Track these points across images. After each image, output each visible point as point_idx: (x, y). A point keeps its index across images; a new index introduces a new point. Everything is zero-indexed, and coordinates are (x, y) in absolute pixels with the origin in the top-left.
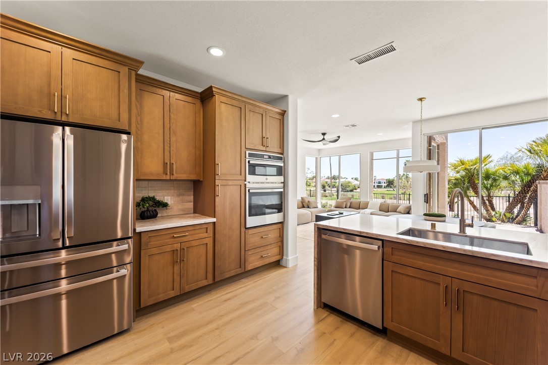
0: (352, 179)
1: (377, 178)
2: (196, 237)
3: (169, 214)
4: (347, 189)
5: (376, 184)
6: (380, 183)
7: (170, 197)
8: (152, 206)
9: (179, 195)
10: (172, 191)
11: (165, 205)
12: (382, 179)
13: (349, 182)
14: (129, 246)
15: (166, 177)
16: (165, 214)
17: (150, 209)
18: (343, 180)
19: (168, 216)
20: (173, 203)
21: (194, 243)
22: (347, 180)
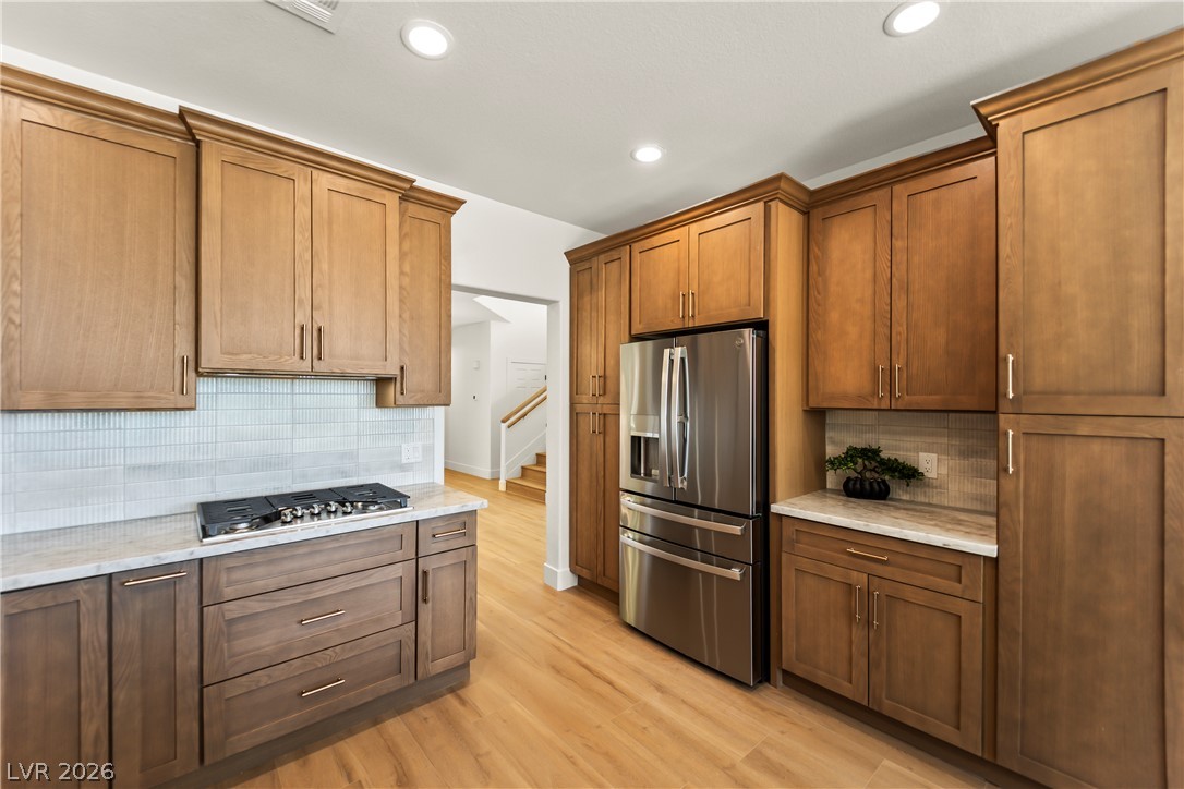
2: (918, 579)
3: (935, 501)
7: (935, 456)
8: (874, 470)
9: (965, 454)
10: (945, 440)
11: (910, 474)
14: (745, 530)
15: (879, 404)
16: (921, 499)
17: (868, 475)
19: (929, 505)
20: (944, 471)
21: (909, 593)
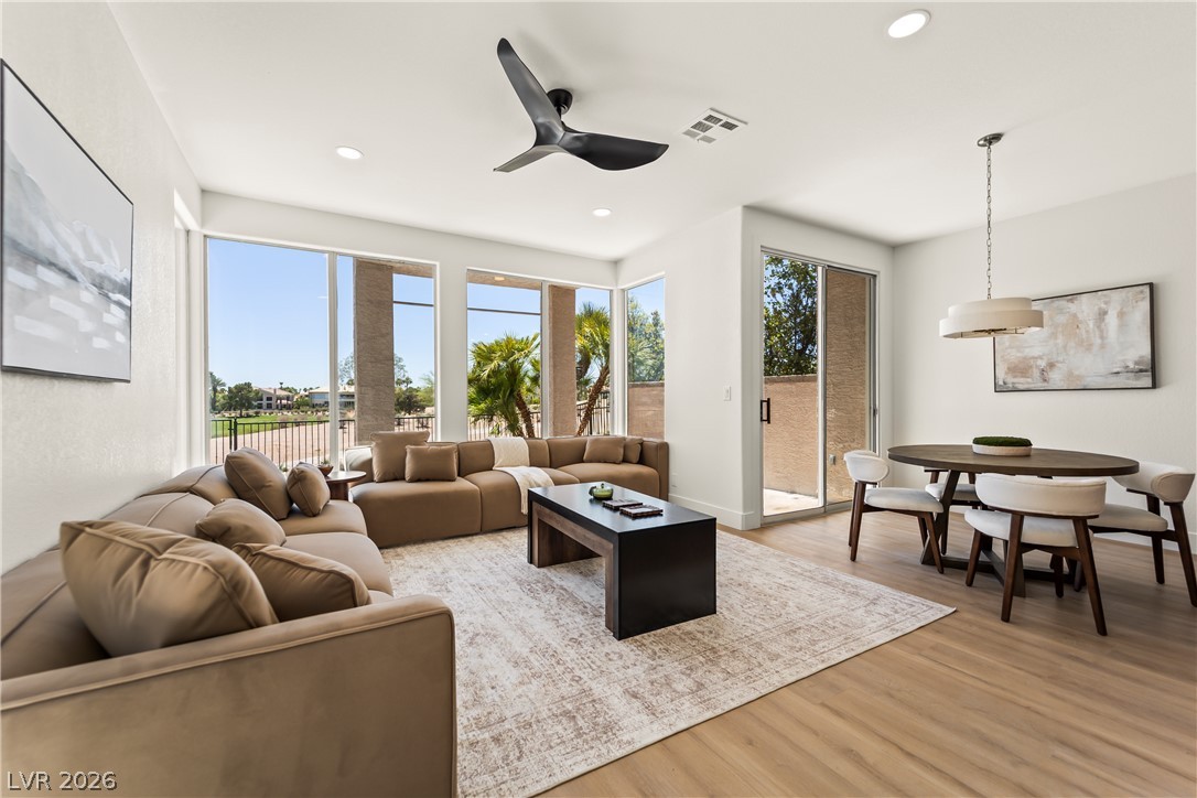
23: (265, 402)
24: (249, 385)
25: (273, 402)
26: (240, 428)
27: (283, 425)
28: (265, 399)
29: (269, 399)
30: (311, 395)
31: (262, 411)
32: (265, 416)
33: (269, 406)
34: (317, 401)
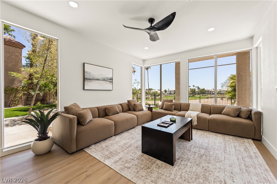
0: (158, 90)
1: (170, 90)
4: (156, 95)
5: (169, 93)
6: (171, 92)
12: (172, 90)
13: (157, 92)
18: (154, 91)
22: (156, 91)
23: (209, 93)
24: (204, 89)
25: (211, 93)
26: (201, 98)
27: (208, 98)
28: (209, 92)
29: (210, 92)
30: (220, 91)
31: (208, 95)
32: (209, 96)
33: (210, 94)
34: (222, 92)
